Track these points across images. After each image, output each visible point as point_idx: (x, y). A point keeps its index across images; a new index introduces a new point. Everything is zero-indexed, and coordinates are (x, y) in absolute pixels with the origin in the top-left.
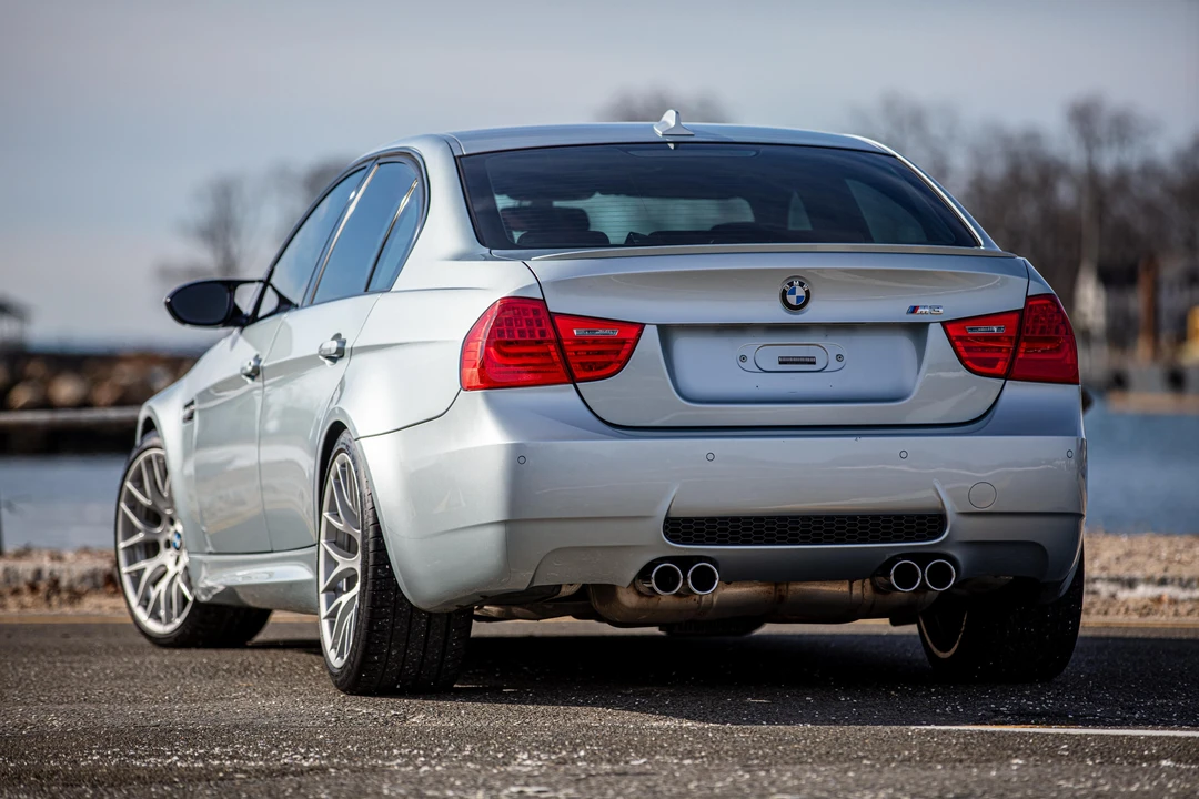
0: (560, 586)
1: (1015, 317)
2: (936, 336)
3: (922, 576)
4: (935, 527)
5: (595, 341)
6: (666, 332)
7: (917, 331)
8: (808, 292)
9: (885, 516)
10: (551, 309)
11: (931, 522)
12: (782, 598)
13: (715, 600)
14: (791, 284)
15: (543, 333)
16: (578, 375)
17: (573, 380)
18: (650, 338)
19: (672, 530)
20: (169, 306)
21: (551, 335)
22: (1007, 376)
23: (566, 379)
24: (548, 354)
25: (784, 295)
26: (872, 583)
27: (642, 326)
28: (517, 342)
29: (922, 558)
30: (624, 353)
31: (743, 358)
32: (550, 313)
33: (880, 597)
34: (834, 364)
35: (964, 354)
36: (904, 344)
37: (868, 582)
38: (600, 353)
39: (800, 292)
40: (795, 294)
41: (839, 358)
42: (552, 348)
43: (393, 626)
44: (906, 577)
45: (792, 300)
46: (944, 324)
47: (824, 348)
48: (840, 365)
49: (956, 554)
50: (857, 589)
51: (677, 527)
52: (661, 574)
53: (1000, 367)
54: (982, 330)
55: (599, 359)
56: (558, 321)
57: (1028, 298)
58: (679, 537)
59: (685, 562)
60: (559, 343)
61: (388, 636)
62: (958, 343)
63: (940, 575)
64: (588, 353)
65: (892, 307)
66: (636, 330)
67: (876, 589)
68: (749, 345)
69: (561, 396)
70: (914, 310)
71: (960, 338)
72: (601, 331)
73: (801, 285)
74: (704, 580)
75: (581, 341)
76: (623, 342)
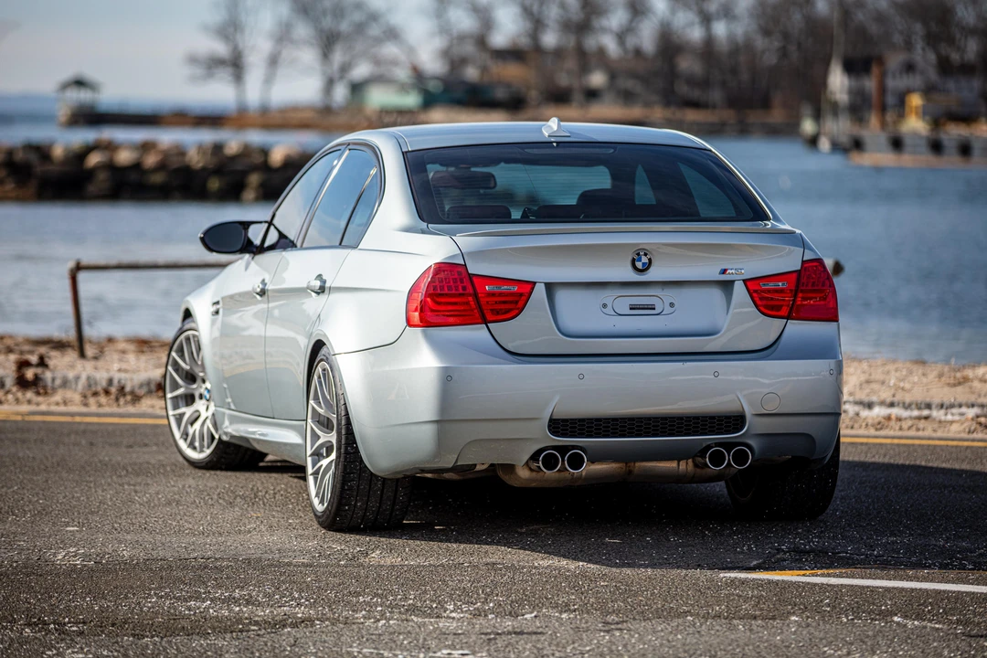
0: (475, 465)
1: (795, 275)
2: (739, 289)
3: (729, 458)
4: (738, 424)
5: (501, 294)
6: (550, 288)
7: (727, 286)
8: (650, 260)
9: (703, 417)
10: (470, 272)
11: (735, 421)
12: (630, 472)
13: (584, 474)
14: (638, 254)
15: (464, 288)
16: (489, 317)
17: (486, 322)
18: (540, 291)
19: (553, 428)
20: (202, 240)
21: (470, 290)
22: (788, 317)
23: (480, 321)
24: (468, 303)
25: (633, 261)
26: (693, 462)
27: (534, 283)
28: (446, 294)
29: (728, 446)
30: (520, 304)
31: (605, 306)
32: (469, 274)
33: (698, 470)
34: (668, 309)
35: (759, 303)
36: (717, 294)
37: (690, 461)
38: (504, 302)
39: (645, 259)
40: (642, 262)
41: (672, 305)
42: (471, 299)
43: (358, 486)
44: (717, 458)
45: (639, 265)
46: (745, 281)
47: (661, 298)
48: (672, 310)
49: (752, 442)
50: (683, 465)
51: (557, 426)
52: (547, 458)
53: (785, 311)
54: (771, 285)
55: (503, 306)
56: (474, 279)
57: (803, 261)
58: (559, 432)
59: (563, 450)
60: (475, 295)
61: (355, 493)
62: (755, 295)
63: (740, 458)
64: (496, 303)
65: (710, 271)
66: (530, 286)
67: (696, 465)
68: (608, 296)
69: (478, 333)
70: (724, 271)
71: (756, 291)
72: (505, 287)
73: (646, 255)
74: (576, 462)
75: (492, 294)
76: (521, 295)
